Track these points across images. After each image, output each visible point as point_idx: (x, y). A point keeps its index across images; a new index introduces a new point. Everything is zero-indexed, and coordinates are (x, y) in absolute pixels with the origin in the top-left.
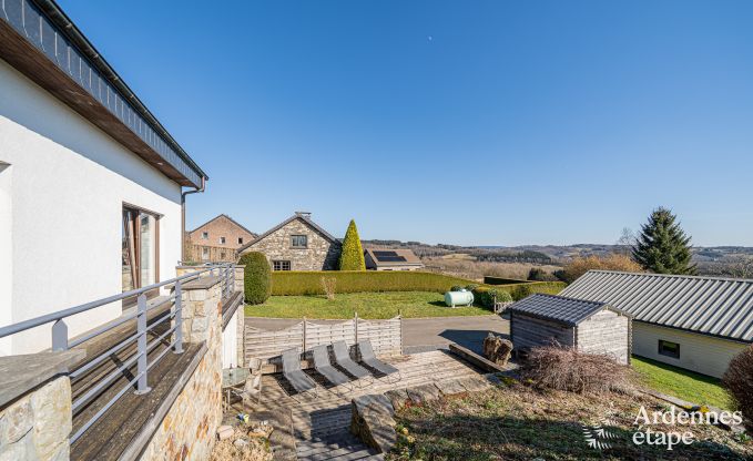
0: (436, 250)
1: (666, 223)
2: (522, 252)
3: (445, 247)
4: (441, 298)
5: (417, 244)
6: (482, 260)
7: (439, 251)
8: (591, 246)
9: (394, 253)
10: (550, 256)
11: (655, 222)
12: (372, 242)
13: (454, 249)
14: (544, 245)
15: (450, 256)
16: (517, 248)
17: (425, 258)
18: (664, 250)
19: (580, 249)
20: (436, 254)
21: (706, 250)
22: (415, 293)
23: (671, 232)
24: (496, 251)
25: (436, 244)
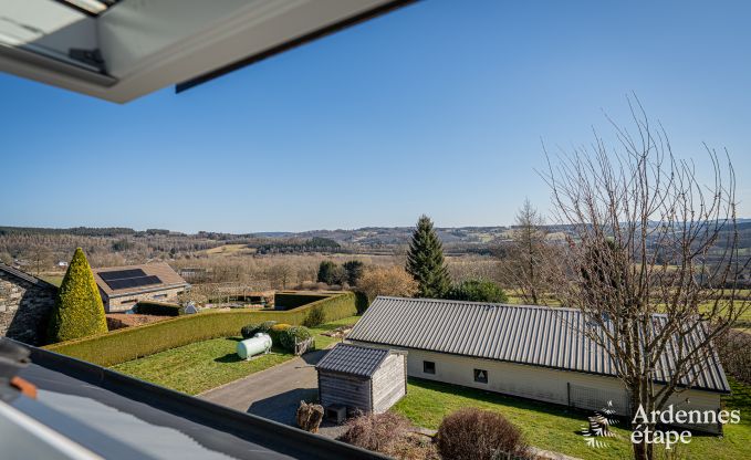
0: (196, 241)
1: (427, 230)
2: (310, 239)
3: (211, 236)
4: (231, 347)
5: (165, 232)
6: (263, 253)
7: (201, 242)
8: (376, 229)
9: (140, 272)
10: (340, 242)
11: (421, 228)
12: (74, 231)
13: (225, 239)
14: (333, 229)
15: (219, 249)
16: (304, 234)
17: (179, 254)
18: (427, 254)
19: (367, 233)
20: (196, 248)
21: (457, 230)
22: (193, 348)
23: (431, 238)
24: (281, 239)
25: (196, 233)
